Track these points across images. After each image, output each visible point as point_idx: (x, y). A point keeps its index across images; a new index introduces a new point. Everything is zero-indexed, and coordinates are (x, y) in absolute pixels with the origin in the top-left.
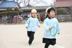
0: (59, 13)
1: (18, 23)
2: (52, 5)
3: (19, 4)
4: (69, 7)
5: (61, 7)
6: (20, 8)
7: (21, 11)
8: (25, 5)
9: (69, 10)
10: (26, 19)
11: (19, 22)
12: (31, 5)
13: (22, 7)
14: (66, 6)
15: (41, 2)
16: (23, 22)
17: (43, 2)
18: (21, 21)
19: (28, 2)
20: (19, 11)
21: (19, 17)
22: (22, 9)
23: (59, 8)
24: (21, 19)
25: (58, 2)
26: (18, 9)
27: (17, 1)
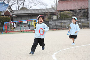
0: (63, 17)
1: (10, 32)
2: (54, 7)
3: (10, 7)
4: (75, 10)
5: (65, 9)
6: (12, 11)
7: (14, 15)
8: (19, 7)
9: (75, 14)
10: (21, 26)
11: (11, 30)
12: (27, 8)
13: (14, 10)
14: (71, 9)
15: (40, 3)
16: (17, 30)
17: (42, 4)
18: (14, 29)
19: (23, 4)
20: (10, 16)
21: (11, 24)
22: (15, 13)
23: (62, 11)
24: (13, 26)
25: (61, 4)
26: (9, 13)
27: (8, 3)
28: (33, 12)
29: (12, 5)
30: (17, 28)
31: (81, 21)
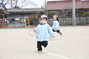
0: (50, 16)
1: (3, 27)
2: (43, 7)
4: (61, 10)
5: (53, 9)
6: (6, 9)
7: (7, 13)
8: (12, 6)
9: (61, 14)
10: (13, 23)
11: (5, 26)
12: (19, 7)
13: (8, 9)
14: (58, 9)
15: (31, 4)
16: (10, 26)
17: (33, 4)
18: (7, 25)
19: (16, 3)
20: (4, 13)
21: (5, 21)
22: (9, 11)
23: (50, 11)
24: (7, 22)
25: (49, 5)
26: (3, 11)
28: (25, 11)
29: (6, 4)
30: (10, 24)
31: (66, 20)
